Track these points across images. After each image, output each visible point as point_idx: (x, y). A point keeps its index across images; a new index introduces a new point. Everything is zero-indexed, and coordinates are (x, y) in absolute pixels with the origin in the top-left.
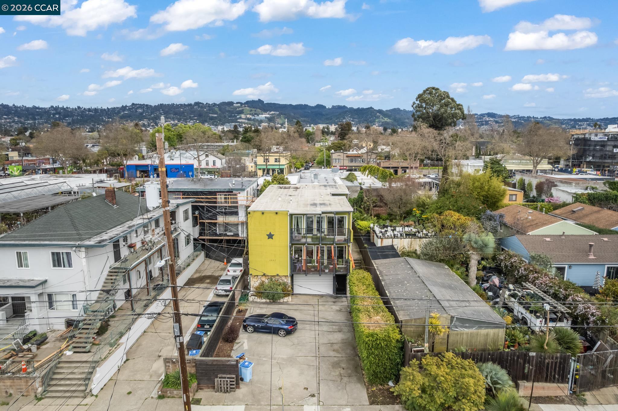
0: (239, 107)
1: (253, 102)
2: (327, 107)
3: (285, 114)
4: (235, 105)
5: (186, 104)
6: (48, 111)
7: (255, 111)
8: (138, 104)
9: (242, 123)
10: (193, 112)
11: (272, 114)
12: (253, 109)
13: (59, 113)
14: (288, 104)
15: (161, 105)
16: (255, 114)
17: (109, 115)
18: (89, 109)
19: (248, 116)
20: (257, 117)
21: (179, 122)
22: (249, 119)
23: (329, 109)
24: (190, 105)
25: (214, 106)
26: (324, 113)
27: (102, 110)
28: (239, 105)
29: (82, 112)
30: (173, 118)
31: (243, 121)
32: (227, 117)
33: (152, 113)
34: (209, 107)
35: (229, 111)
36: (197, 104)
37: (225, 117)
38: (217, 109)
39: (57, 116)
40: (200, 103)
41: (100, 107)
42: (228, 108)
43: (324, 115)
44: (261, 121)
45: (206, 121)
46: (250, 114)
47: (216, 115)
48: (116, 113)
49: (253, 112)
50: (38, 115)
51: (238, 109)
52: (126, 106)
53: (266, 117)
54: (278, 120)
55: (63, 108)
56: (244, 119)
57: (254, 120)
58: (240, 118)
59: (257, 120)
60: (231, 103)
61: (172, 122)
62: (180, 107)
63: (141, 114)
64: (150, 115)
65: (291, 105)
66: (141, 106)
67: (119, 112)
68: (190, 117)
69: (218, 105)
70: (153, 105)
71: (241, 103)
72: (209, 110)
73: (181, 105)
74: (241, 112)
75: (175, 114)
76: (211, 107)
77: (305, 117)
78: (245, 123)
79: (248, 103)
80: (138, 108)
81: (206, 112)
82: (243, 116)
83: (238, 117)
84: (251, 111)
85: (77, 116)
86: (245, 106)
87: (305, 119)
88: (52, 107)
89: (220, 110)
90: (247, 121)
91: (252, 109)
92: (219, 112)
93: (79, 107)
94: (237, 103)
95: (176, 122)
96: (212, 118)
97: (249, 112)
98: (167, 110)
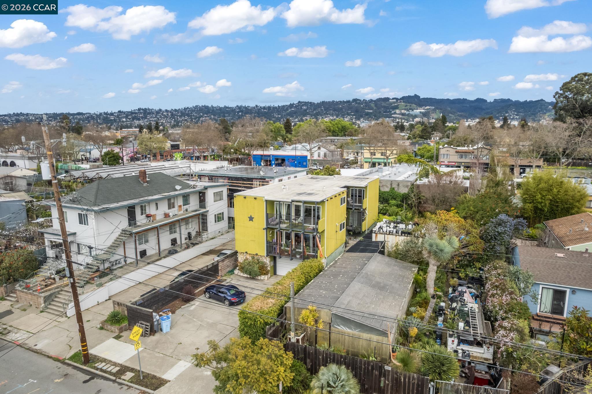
0: (394, 103)
1: (409, 97)
2: (488, 101)
3: (441, 109)
4: (390, 100)
5: (345, 100)
6: (235, 109)
7: (410, 106)
8: (304, 102)
9: (396, 118)
10: (350, 108)
11: (427, 109)
12: (409, 104)
13: (242, 111)
14: (446, 98)
15: (323, 102)
16: (410, 109)
17: (279, 112)
18: (264, 107)
19: (403, 111)
20: (411, 112)
21: (337, 117)
22: (403, 114)
23: (490, 103)
24: (348, 102)
25: (370, 102)
26: (484, 107)
27: (274, 108)
28: (395, 100)
29: (259, 109)
30: (332, 114)
31: (397, 116)
32: (382, 112)
33: (314, 110)
34: (366, 103)
35: (384, 107)
36: (355, 100)
37: (380, 112)
38: (373, 105)
39: (240, 114)
40: (358, 100)
41: (272, 105)
42: (383, 104)
43: (484, 110)
44: (416, 116)
45: (362, 116)
46: (405, 110)
47: (371, 111)
48: (284, 110)
49: (408, 107)
50: (227, 113)
51: (393, 105)
52: (293, 104)
53: (420, 112)
54: (433, 115)
55: (245, 107)
56: (398, 114)
57: (408, 115)
58: (395, 113)
59: (412, 115)
60: (387, 99)
61: (331, 118)
62: (339, 104)
63: (306, 110)
64: (313, 112)
65: (448, 100)
66: (306, 104)
67: (287, 109)
68: (348, 113)
69: (375, 101)
70: (316, 102)
71: (397, 99)
72: (366, 106)
73: (340, 102)
74: (396, 107)
75: (335, 110)
76: (368, 103)
77: (462, 112)
78: (398, 118)
79: (403, 98)
80: (303, 105)
81: (363, 108)
82: (398, 111)
83: (393, 112)
84: (406, 106)
85: (255, 113)
86: (401, 102)
87: (462, 113)
88: (238, 106)
89: (376, 106)
90: (401, 116)
91: (407, 104)
92: (375, 108)
93: (257, 106)
94: (393, 99)
95: (335, 117)
96: (368, 114)
97: (404, 108)
98: (327, 106)
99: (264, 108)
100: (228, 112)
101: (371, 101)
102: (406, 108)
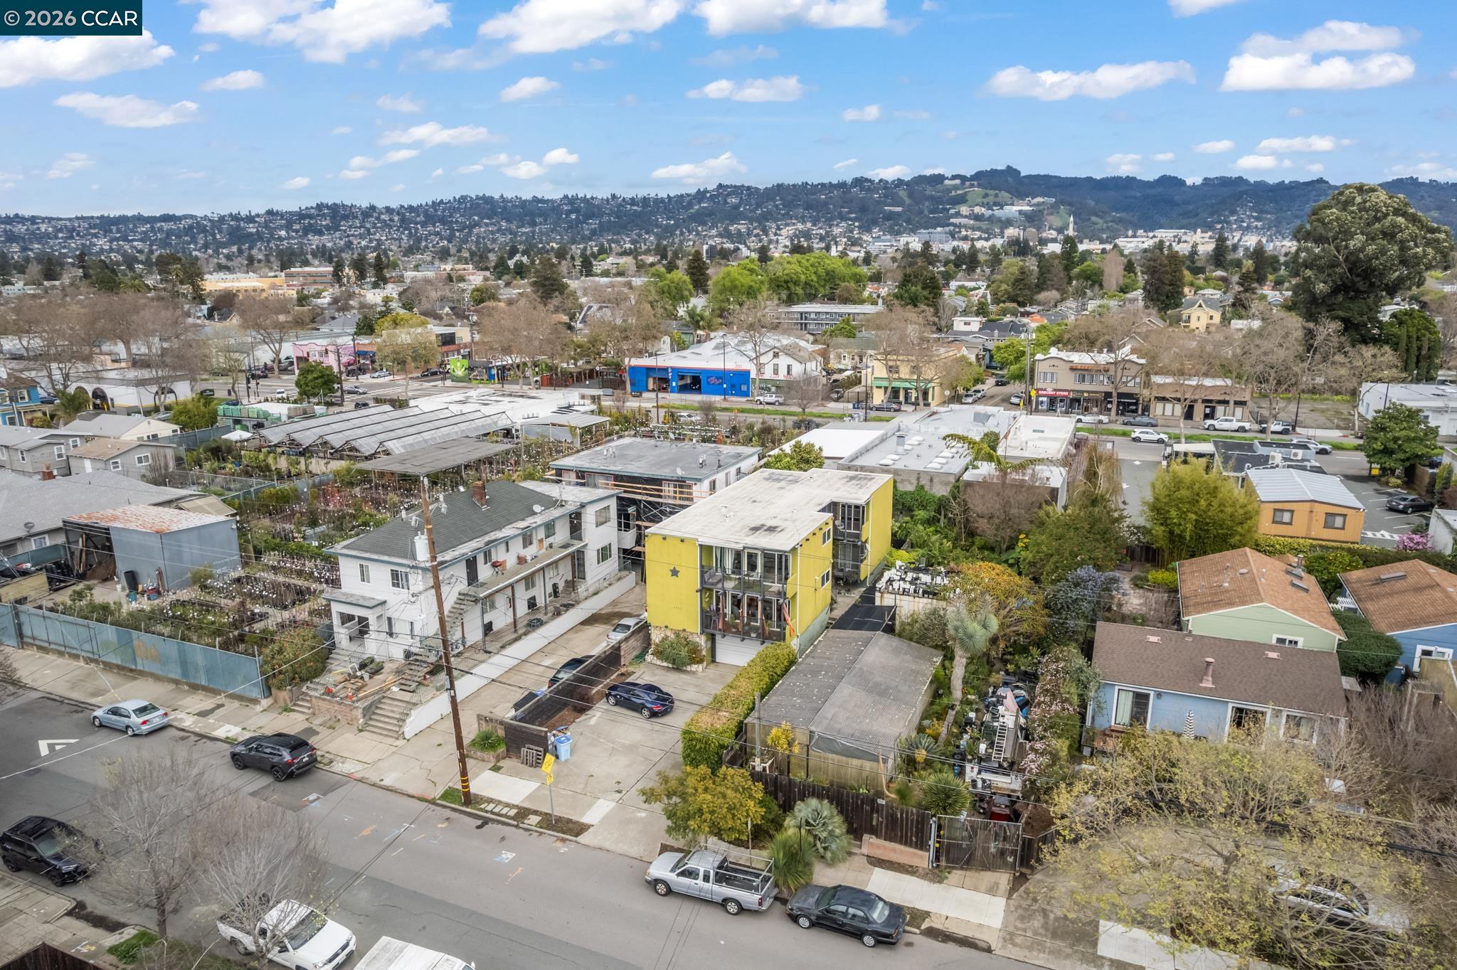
0: (956, 188)
1: (994, 172)
2: (1189, 182)
3: (1070, 204)
4: (947, 182)
5: (835, 182)
6: (559, 205)
7: (996, 196)
8: (731, 186)
9: (960, 226)
10: (846, 202)
11: (1038, 204)
12: (992, 192)
13: (577, 211)
14: (1083, 176)
15: (780, 186)
16: (996, 204)
17: (669, 211)
18: (633, 199)
19: (977, 210)
20: (998, 212)
21: (814, 225)
22: (978, 218)
23: (1194, 187)
24: (842, 185)
25: (896, 186)
26: (1177, 198)
27: (658, 201)
28: (958, 182)
29: (621, 205)
30: (803, 217)
31: (964, 221)
32: (926, 212)
33: (758, 205)
34: (885, 188)
35: (932, 198)
36: (859, 182)
37: (921, 212)
38: (903, 194)
39: (573, 216)
40: (867, 180)
41: (652, 195)
42: (930, 191)
43: (1178, 205)
44: (1008, 223)
45: (875, 223)
46: (983, 205)
47: (899, 209)
48: (683, 208)
49: (991, 199)
50: (540, 216)
51: (953, 193)
52: (706, 191)
53: (1020, 212)
54: (1051, 218)
55: (585, 200)
56: (966, 217)
57: (990, 219)
58: (958, 215)
59: (999, 220)
60: (939, 179)
61: (800, 226)
62: (820, 192)
63: (736, 207)
64: (754, 211)
65: (1089, 179)
66: (737, 190)
67: (690, 205)
68: (840, 213)
69: (908, 184)
70: (762, 187)
71: (963, 178)
72: (886, 196)
73: (823, 185)
74: (962, 200)
75: (808, 207)
76: (889, 189)
77: (1124, 209)
78: (966, 227)
79: (979, 176)
80: (729, 195)
81: (878, 202)
82: (964, 210)
83: (952, 211)
84: (986, 196)
85: (609, 215)
86: (972, 186)
87: (1124, 215)
88: (566, 197)
89: (910, 196)
90: (972, 222)
91: (988, 192)
92: (908, 201)
93: (614, 196)
94: (954, 177)
95: (809, 225)
96: (890, 216)
97: (980, 200)
98: (790, 198)
99: (633, 201)
100: (544, 214)
101: (900, 183)
102: (985, 201)
